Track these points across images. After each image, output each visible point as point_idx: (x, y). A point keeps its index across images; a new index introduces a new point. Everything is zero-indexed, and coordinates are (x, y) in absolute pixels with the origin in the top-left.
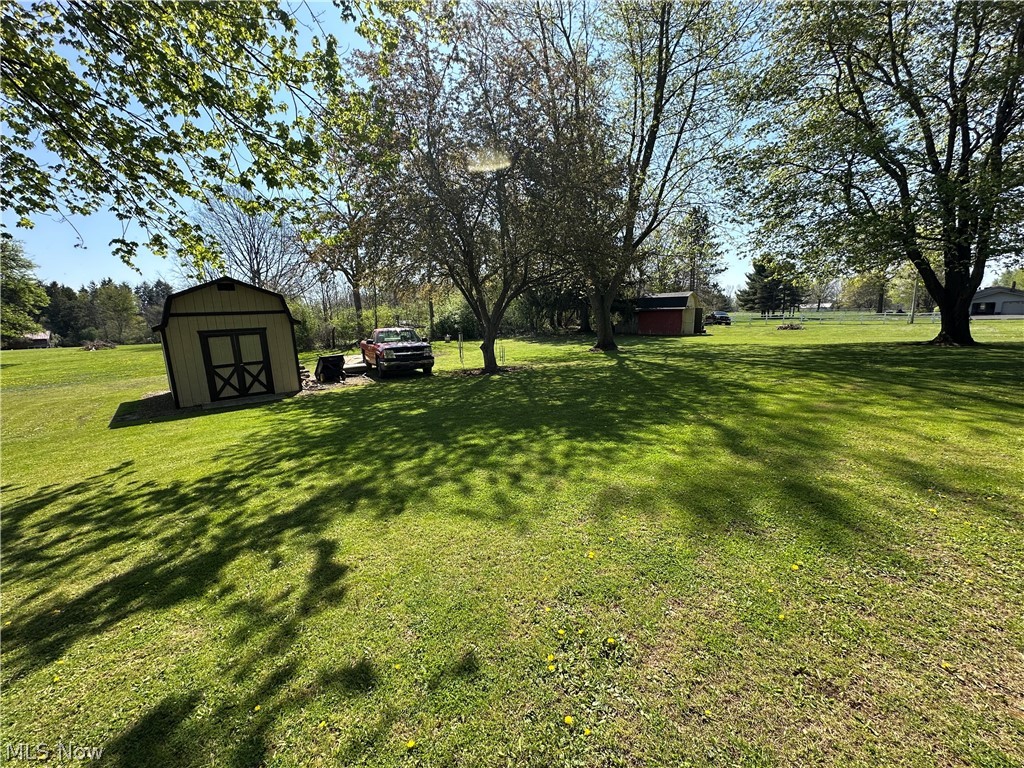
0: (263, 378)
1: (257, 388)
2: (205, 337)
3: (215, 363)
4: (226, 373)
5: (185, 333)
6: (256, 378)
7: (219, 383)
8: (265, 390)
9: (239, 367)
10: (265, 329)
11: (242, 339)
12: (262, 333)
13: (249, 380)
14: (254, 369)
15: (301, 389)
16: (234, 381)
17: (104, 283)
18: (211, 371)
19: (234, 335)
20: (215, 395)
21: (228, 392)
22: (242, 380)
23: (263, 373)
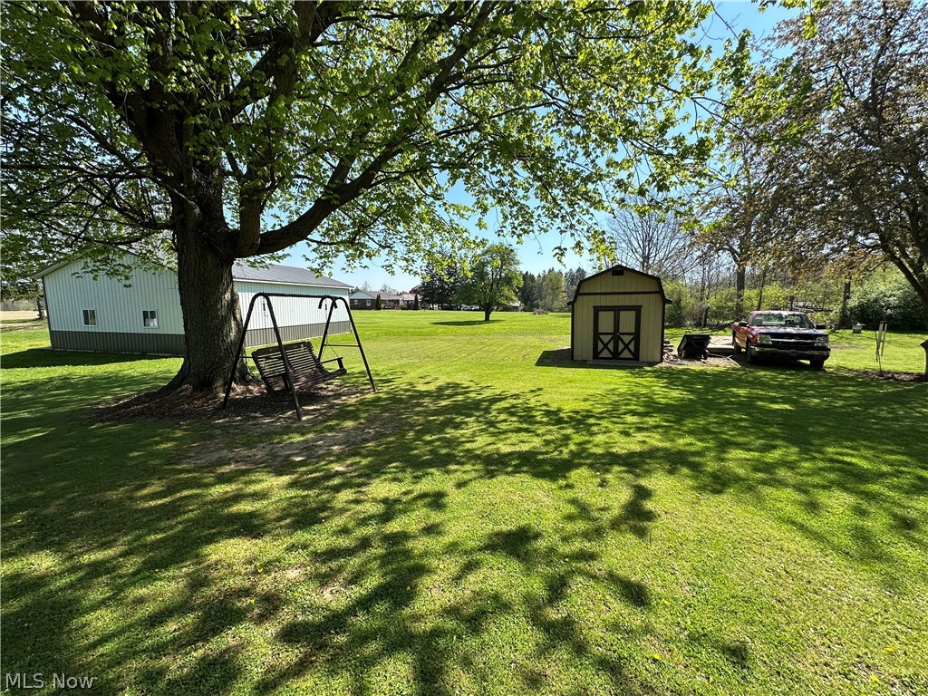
0: (632, 347)
1: (626, 354)
2: (597, 310)
3: (600, 331)
4: (606, 339)
5: (586, 306)
6: (626, 346)
7: (600, 346)
8: (631, 357)
9: (616, 336)
10: (641, 306)
11: (622, 313)
12: (637, 309)
13: (621, 346)
14: (627, 339)
15: (662, 361)
16: (611, 346)
17: (550, 271)
18: (597, 335)
19: (617, 310)
20: (596, 355)
21: (605, 354)
22: (616, 346)
23: (633, 342)
